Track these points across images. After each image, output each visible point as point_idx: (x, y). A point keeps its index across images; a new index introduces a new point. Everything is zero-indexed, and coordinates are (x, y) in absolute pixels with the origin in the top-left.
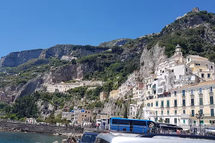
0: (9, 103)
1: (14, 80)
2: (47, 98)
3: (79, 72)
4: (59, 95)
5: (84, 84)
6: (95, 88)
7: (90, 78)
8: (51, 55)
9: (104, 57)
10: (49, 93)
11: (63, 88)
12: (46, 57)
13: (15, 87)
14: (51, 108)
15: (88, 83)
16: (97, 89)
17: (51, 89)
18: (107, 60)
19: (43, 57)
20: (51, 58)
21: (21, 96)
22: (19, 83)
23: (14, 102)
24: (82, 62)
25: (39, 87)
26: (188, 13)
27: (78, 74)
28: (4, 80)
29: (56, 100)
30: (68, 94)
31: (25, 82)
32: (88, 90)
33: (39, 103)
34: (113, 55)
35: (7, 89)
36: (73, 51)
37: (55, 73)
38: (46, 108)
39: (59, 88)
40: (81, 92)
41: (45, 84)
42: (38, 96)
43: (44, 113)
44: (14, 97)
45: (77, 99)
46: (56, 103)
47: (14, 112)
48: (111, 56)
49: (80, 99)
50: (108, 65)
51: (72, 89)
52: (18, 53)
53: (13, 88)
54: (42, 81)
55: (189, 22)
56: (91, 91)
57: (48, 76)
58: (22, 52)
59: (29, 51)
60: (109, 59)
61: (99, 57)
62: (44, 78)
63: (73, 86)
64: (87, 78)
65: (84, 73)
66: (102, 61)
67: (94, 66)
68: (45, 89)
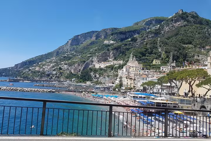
0: (78, 73)
1: (79, 60)
2: (96, 71)
3: (112, 55)
4: (101, 69)
5: (113, 63)
6: (118, 65)
7: (117, 59)
8: (99, 37)
9: (126, 45)
10: (96, 68)
11: (103, 65)
12: (96, 39)
13: (80, 65)
14: (98, 76)
15: (115, 62)
16: (119, 66)
17: (97, 66)
18: (127, 47)
19: (94, 39)
20: (99, 39)
21: (83, 70)
22: (82, 62)
23: (80, 73)
24: (113, 50)
25: (91, 64)
26: (176, 13)
27: (111, 56)
28: (74, 60)
29: (100, 72)
30: (105, 68)
31: (85, 62)
32: (115, 66)
33: (92, 74)
34: (131, 43)
35: (76, 65)
36: (111, 36)
37: (99, 57)
38: (96, 76)
39: (101, 66)
40: (112, 68)
41: (94, 63)
42: (91, 70)
43: (95, 78)
44: (80, 70)
45: (109, 71)
46: (100, 73)
47: (81, 78)
48: (130, 44)
49: (111, 71)
50: (128, 49)
51: (107, 66)
52: (79, 35)
53: (79, 65)
54: (92, 62)
55: (174, 21)
56: (116, 68)
57: (95, 59)
58: (81, 35)
59: (85, 34)
60: (129, 46)
61: (123, 45)
62: (93, 60)
63: (108, 64)
64: (115, 59)
65: (114, 56)
66: (124, 48)
67: (120, 51)
68: (94, 66)
